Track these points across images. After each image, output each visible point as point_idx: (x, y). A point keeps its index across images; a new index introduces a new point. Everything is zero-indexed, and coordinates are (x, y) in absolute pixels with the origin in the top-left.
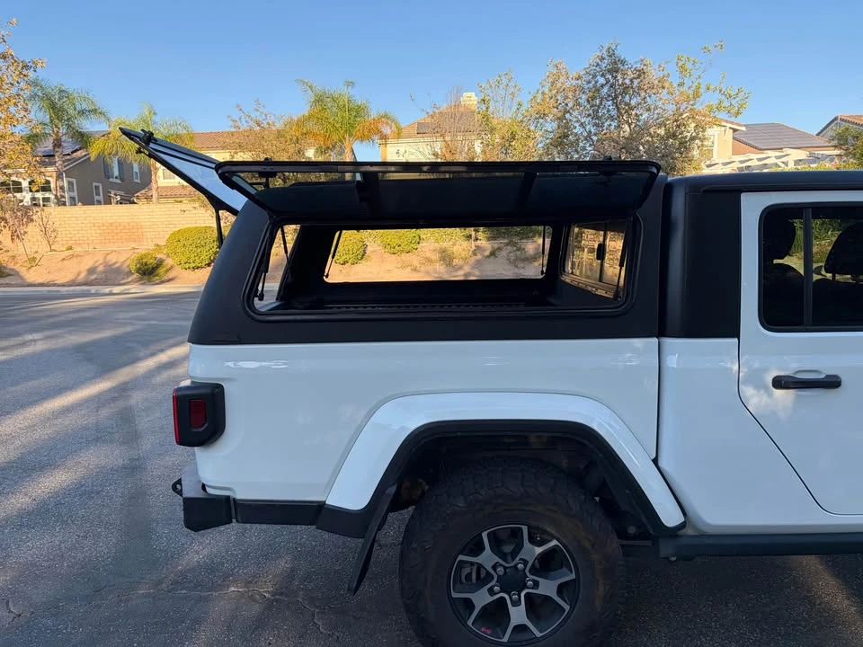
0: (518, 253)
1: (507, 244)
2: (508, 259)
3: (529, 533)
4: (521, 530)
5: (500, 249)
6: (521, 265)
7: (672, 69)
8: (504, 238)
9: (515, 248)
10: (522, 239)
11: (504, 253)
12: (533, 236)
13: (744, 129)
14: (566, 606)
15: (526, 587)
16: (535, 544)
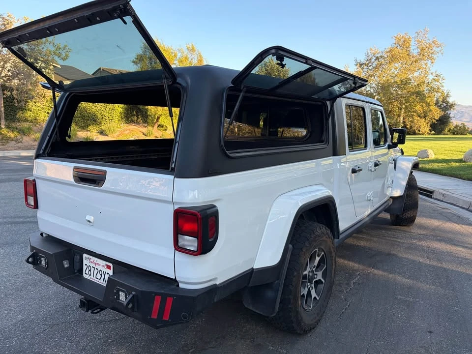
3: (318, 252)
13: (59, 67)
14: (323, 281)
15: (315, 278)
16: (318, 256)
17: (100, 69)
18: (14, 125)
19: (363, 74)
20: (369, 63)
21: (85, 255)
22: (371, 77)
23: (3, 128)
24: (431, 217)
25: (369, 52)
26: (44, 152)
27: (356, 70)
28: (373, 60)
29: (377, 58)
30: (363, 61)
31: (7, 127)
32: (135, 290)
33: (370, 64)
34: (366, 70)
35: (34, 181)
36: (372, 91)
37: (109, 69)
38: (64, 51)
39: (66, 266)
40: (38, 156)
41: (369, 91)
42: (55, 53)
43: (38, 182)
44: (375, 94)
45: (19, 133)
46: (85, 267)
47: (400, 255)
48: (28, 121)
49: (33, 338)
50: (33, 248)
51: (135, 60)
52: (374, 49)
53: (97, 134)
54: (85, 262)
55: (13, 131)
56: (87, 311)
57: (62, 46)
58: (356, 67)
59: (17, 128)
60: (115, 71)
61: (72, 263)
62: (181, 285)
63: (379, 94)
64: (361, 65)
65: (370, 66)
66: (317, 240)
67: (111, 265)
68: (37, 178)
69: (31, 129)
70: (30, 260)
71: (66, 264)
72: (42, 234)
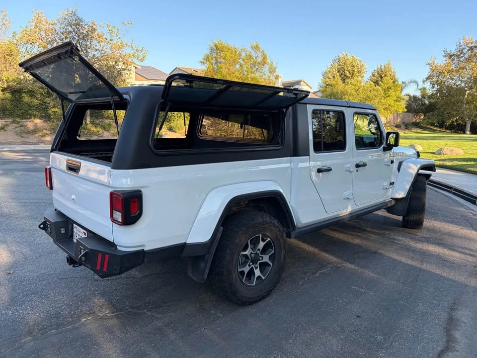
0: (23, 128)
1: (12, 122)
2: (16, 132)
3: (262, 237)
4: (259, 236)
5: (7, 125)
6: (25, 135)
7: (105, 30)
8: (8, 118)
9: (19, 125)
10: (22, 119)
11: (11, 128)
12: (30, 118)
13: (140, 67)
14: (271, 264)
15: (260, 260)
16: (263, 241)
17: (176, 68)
18: (97, 121)
19: (453, 66)
20: (460, 54)
21: (75, 225)
22: (463, 69)
23: (88, 124)
24: (452, 222)
25: (462, 41)
26: (56, 148)
27: (445, 63)
28: (466, 50)
29: (471, 48)
30: (454, 52)
31: (92, 123)
32: (88, 248)
33: (462, 55)
34: (456, 62)
35: (50, 169)
36: (463, 85)
37: (184, 68)
38: (142, 53)
39: (63, 232)
40: (52, 151)
41: (459, 85)
42: (133, 55)
43: (53, 170)
44: (466, 89)
45: (101, 128)
46: (74, 233)
47: (386, 254)
48: (109, 117)
49: (46, 286)
50: (45, 218)
51: (202, 60)
52: (467, 38)
53: (166, 131)
54: (75, 230)
55: (96, 127)
56: (70, 265)
57: (140, 49)
58: (445, 59)
59: (99, 124)
60: (190, 70)
61: (66, 230)
62: (119, 248)
63: (471, 88)
64: (451, 56)
65: (462, 57)
66: (257, 227)
67: (86, 232)
68: (52, 167)
69: (111, 125)
70: (42, 226)
71: (63, 231)
72: (56, 210)
